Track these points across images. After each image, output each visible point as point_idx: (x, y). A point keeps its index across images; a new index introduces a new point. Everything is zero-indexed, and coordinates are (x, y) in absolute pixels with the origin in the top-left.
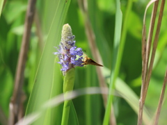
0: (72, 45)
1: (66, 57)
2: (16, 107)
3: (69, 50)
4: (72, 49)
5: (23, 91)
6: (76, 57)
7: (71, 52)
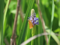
0: (35, 17)
1: (33, 21)
2: (13, 40)
3: (34, 19)
4: (35, 18)
5: (16, 34)
6: (36, 21)
7: (35, 19)
